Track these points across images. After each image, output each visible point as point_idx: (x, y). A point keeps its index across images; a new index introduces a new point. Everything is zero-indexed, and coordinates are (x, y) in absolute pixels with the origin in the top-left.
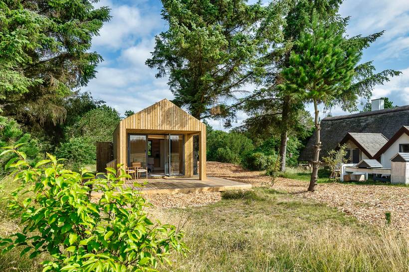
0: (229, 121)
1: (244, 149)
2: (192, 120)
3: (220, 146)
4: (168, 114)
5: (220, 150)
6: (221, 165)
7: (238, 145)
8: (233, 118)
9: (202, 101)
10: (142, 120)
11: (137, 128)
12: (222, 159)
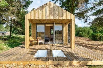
0: (86, 20)
1: (89, 32)
2: (66, 13)
3: (80, 32)
4: (51, 10)
5: (80, 33)
6: (81, 38)
7: (87, 31)
8: (88, 18)
9: (73, 6)
10: (36, 14)
11: (34, 19)
12: (81, 36)
